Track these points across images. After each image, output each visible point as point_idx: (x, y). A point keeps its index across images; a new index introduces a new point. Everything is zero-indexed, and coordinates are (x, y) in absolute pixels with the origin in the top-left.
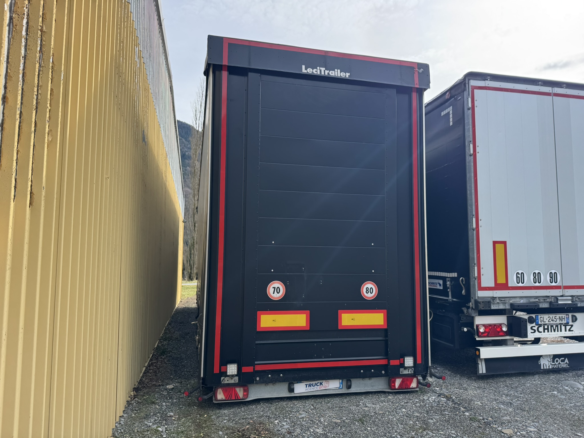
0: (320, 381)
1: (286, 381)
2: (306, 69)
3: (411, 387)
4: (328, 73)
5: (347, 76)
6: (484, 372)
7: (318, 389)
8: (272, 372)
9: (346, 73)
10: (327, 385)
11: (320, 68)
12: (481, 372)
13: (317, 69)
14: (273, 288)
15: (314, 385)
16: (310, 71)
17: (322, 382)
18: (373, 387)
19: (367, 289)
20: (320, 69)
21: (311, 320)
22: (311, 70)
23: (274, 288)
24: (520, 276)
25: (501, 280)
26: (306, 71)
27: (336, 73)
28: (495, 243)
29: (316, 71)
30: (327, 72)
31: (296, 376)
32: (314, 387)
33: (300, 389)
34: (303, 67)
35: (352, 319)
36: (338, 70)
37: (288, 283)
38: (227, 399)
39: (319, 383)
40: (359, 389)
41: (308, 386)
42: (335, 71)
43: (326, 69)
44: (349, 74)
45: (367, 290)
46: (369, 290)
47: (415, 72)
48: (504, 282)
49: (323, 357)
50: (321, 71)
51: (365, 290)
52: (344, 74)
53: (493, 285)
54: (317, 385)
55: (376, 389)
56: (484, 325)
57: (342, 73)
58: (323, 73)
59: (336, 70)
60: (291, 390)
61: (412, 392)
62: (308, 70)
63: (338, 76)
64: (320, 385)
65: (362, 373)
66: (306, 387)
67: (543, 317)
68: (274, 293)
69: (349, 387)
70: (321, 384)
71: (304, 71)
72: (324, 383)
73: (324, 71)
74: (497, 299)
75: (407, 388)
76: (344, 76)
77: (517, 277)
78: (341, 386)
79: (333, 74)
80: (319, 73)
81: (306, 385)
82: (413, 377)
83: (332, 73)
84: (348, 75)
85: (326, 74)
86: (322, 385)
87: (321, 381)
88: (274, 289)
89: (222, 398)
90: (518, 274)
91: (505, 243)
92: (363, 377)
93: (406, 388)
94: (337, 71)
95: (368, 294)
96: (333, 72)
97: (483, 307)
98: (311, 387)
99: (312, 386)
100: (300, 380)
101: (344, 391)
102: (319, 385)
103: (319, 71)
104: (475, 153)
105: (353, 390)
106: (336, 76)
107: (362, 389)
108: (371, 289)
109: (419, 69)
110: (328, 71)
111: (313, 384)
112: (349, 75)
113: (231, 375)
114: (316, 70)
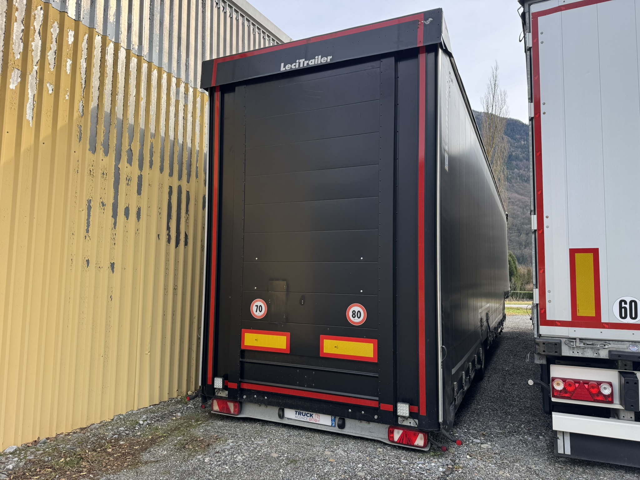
0: (310, 413)
2: (285, 66)
3: (416, 444)
5: (329, 60)
6: (568, 452)
7: (308, 421)
9: (328, 57)
10: (318, 419)
11: (299, 60)
12: (561, 451)
14: (256, 306)
15: (304, 414)
16: (288, 67)
17: (313, 414)
19: (354, 312)
21: (292, 343)
24: (628, 306)
25: (587, 311)
26: (284, 69)
28: (573, 252)
29: (294, 66)
31: (280, 401)
32: (304, 417)
33: (290, 415)
34: (282, 64)
35: (335, 347)
36: (319, 56)
37: (270, 301)
39: (309, 414)
40: (354, 432)
42: (315, 59)
43: (305, 60)
45: (353, 314)
46: (356, 314)
47: (419, 26)
48: (593, 314)
49: (306, 386)
50: (299, 63)
51: (351, 314)
52: (326, 59)
53: (569, 318)
54: (307, 416)
55: (376, 436)
56: (564, 380)
57: (323, 59)
58: (302, 66)
59: (316, 57)
60: (281, 416)
62: (287, 67)
64: (310, 417)
65: (350, 412)
66: (296, 414)
68: (256, 312)
69: (342, 426)
70: (311, 415)
71: (282, 69)
72: (314, 415)
73: (304, 62)
74: (578, 341)
75: (409, 444)
76: (325, 61)
77: (621, 308)
78: (334, 423)
79: (313, 63)
80: (297, 66)
81: (296, 412)
82: (418, 432)
83: (311, 62)
84: (330, 58)
85: (305, 65)
86: (312, 417)
87: (312, 413)
89: (217, 410)
90: (623, 303)
91: (595, 252)
94: (318, 58)
95: (355, 318)
96: (313, 60)
97: (544, 351)
98: (301, 415)
99: (301, 414)
101: (336, 430)
102: (309, 417)
103: (297, 64)
105: (346, 431)
107: (358, 432)
108: (359, 313)
109: (426, 19)
110: (308, 62)
111: (303, 413)
113: (218, 388)
114: (294, 64)
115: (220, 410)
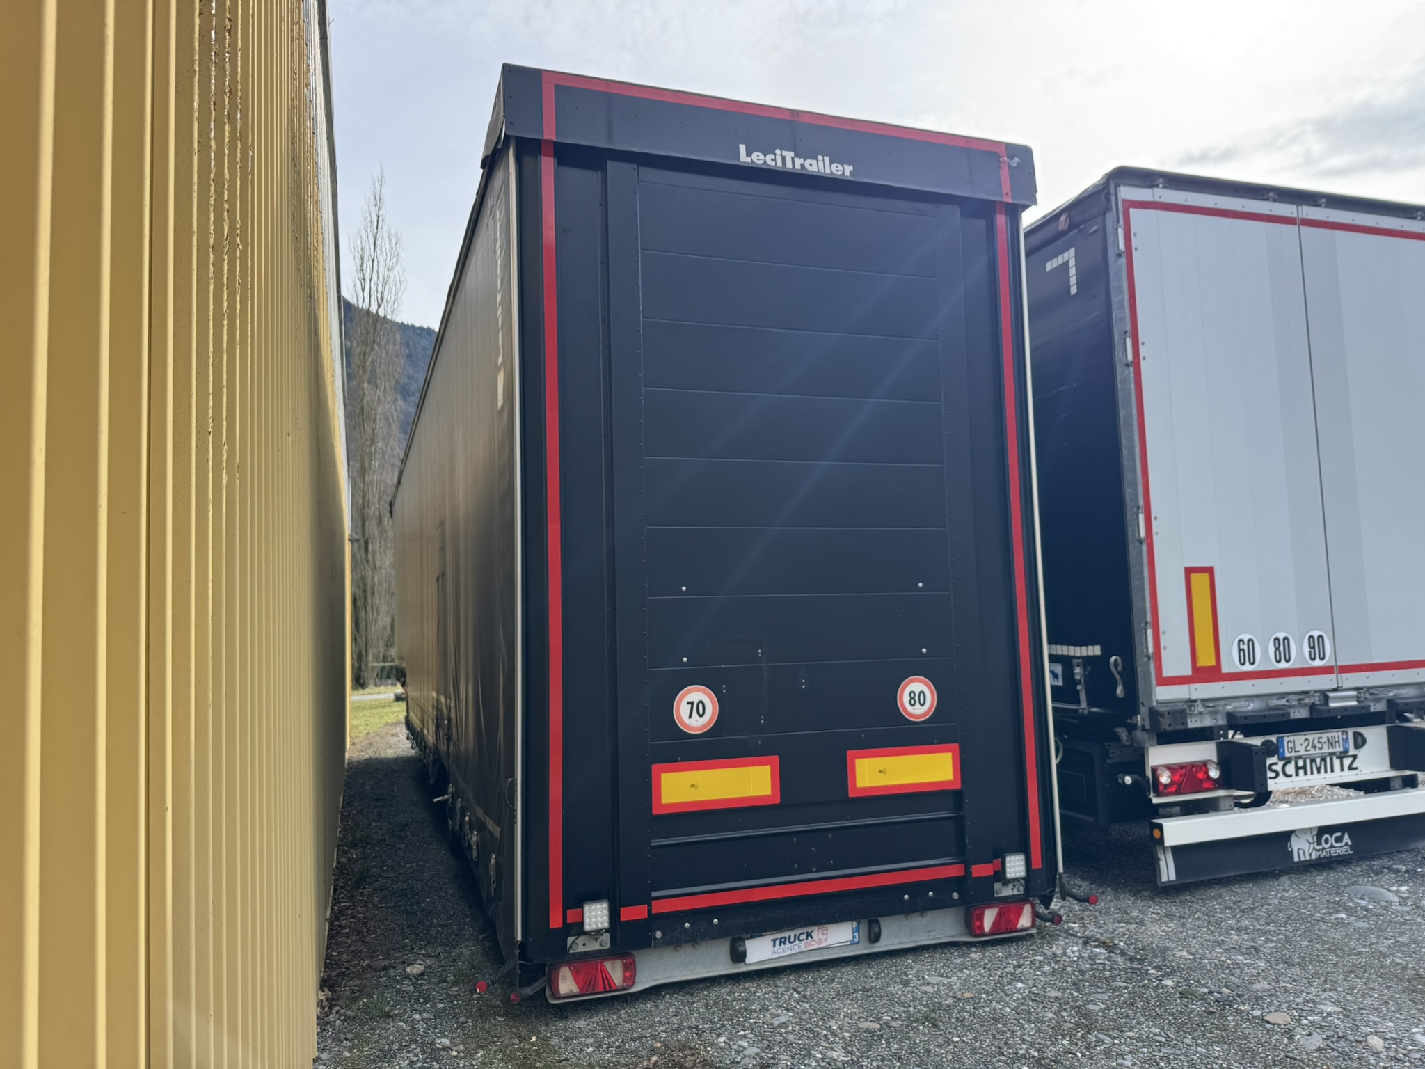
0: (805, 930)
1: (727, 936)
2: (749, 154)
3: (1019, 926)
4: (802, 165)
5: (847, 174)
6: (1173, 877)
7: (803, 949)
8: (694, 915)
9: (845, 166)
10: (824, 937)
11: (783, 152)
12: (1164, 879)
13: (775, 154)
14: (688, 703)
15: (792, 940)
16: (757, 158)
17: (812, 931)
18: (931, 934)
19: (912, 695)
20: (781, 154)
21: (784, 778)
22: (762, 156)
23: (691, 703)
24: (1245, 647)
25: (1206, 660)
26: (748, 160)
27: (821, 165)
28: (1189, 571)
29: (772, 160)
30: (798, 162)
31: (751, 919)
32: (792, 945)
33: (760, 951)
34: (742, 148)
35: (880, 771)
36: (825, 157)
37: (724, 689)
38: (584, 992)
39: (803, 933)
40: (897, 941)
41: (777, 942)
42: (818, 160)
43: (796, 156)
44: (851, 168)
45: (912, 698)
46: (917, 698)
47: (1001, 165)
48: (1213, 663)
49: (814, 869)
50: (783, 158)
51: (906, 698)
52: (840, 168)
53: (1187, 671)
54: (799, 940)
55: (938, 937)
56: (1169, 768)
57: (834, 165)
58: (789, 165)
59: (820, 157)
60: (738, 956)
61: (1023, 938)
62: (754, 155)
63: (826, 172)
64: (807, 939)
65: (906, 901)
66: (774, 946)
67: (1294, 741)
68: (690, 717)
69: (875, 938)
70: (809, 935)
71: (744, 158)
72: (817, 933)
73: (793, 159)
74: (1199, 703)
75: (1009, 930)
76: (840, 173)
77: (1240, 650)
78: (857, 937)
79: (814, 168)
80: (779, 164)
81: (774, 941)
82: (1022, 903)
83: (811, 165)
84: (848, 169)
85: (798, 167)
86: (812, 937)
87: (809, 929)
88: (690, 706)
89: (571, 991)
90: (1241, 643)
91: (1210, 571)
92: (908, 910)
93: (1007, 929)
94: (823, 160)
95: (915, 707)
96: (814, 162)
97: (1170, 725)
98: (785, 944)
99: (787, 942)
100: (758, 931)
101: (864, 949)
102: (803, 940)
103: (779, 159)
104: (1136, 360)
105: (883, 945)
106: (822, 173)
107: (906, 940)
108: (922, 695)
109: (1011, 157)
110: (802, 161)
111: (790, 937)
112: (850, 171)
113: (593, 931)
114: (773, 156)
115: (581, 989)
